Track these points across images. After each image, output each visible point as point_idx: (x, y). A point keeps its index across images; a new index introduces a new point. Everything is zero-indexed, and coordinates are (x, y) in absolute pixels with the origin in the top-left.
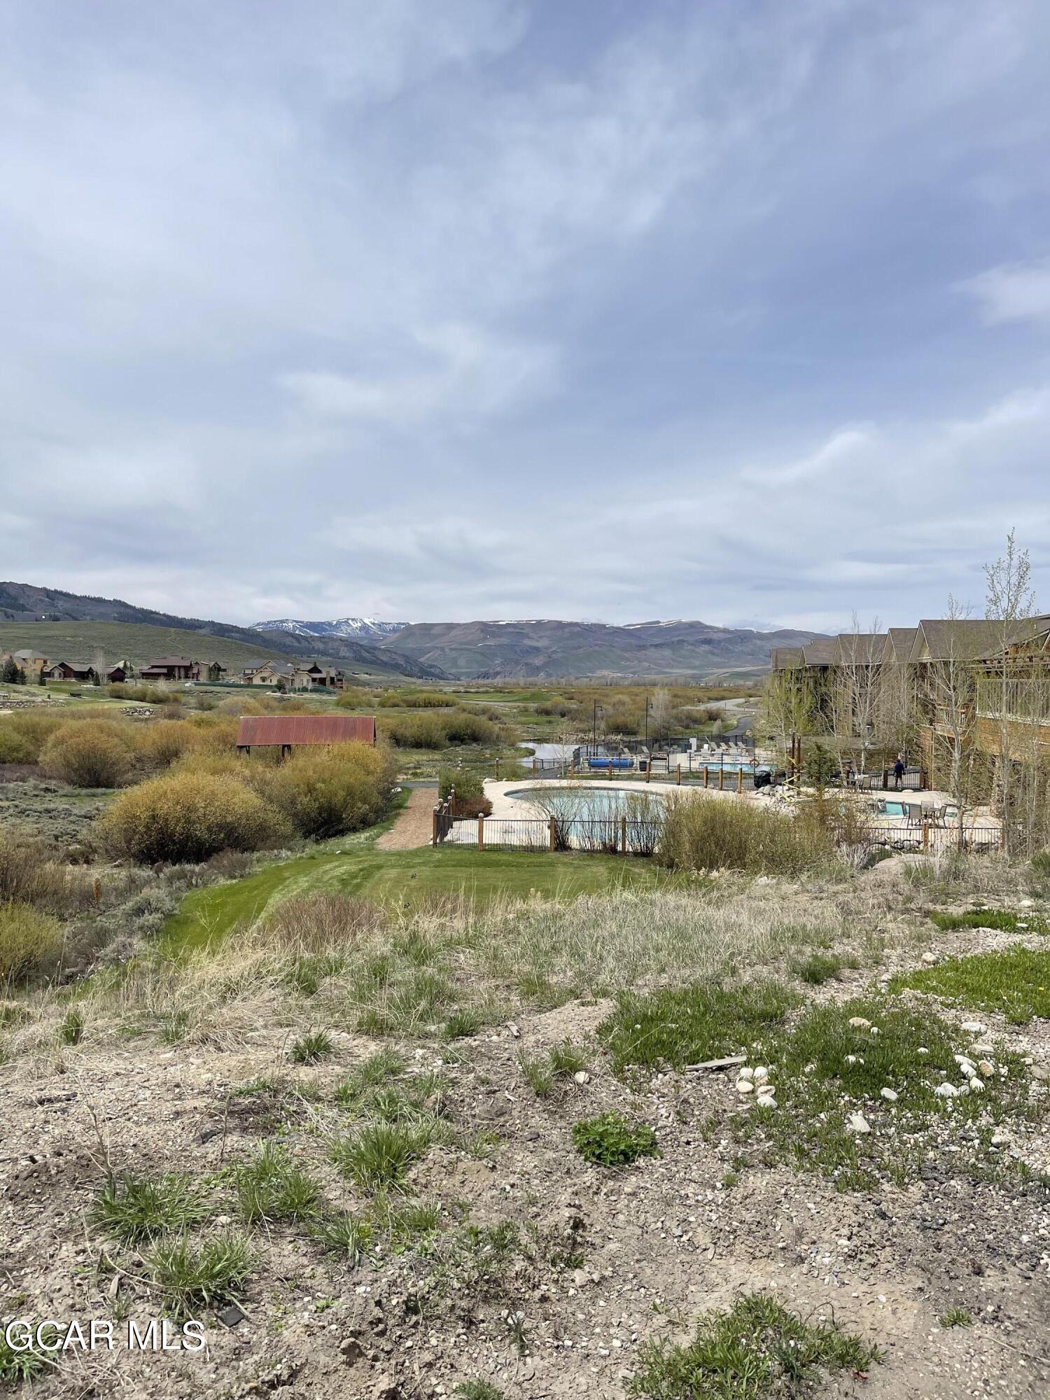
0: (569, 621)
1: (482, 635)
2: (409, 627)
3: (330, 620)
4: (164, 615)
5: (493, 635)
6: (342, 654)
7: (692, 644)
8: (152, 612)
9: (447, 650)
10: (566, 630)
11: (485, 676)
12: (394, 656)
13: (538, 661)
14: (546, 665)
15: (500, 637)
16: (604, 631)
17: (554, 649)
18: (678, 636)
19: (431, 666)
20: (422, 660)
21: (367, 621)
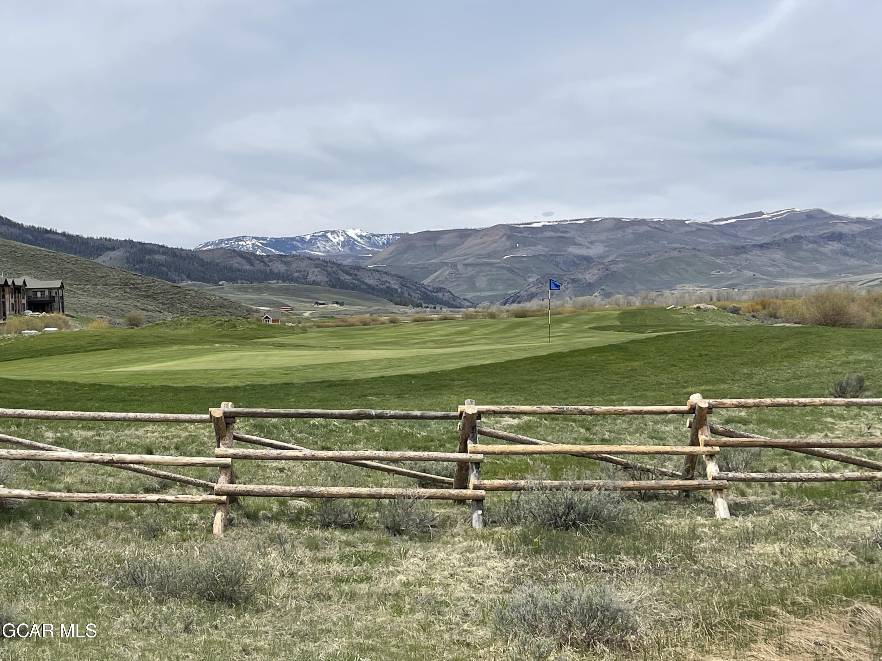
0: (632, 217)
1: (508, 244)
2: (405, 238)
3: (302, 235)
4: (64, 234)
5: (525, 243)
6: (312, 277)
7: (815, 242)
8: (46, 231)
9: (460, 267)
10: (629, 230)
11: (516, 299)
12: (385, 278)
13: (590, 276)
14: (601, 281)
15: (535, 244)
16: (683, 230)
17: (610, 259)
18: (791, 231)
19: (440, 290)
20: (426, 282)
21: (351, 233)
